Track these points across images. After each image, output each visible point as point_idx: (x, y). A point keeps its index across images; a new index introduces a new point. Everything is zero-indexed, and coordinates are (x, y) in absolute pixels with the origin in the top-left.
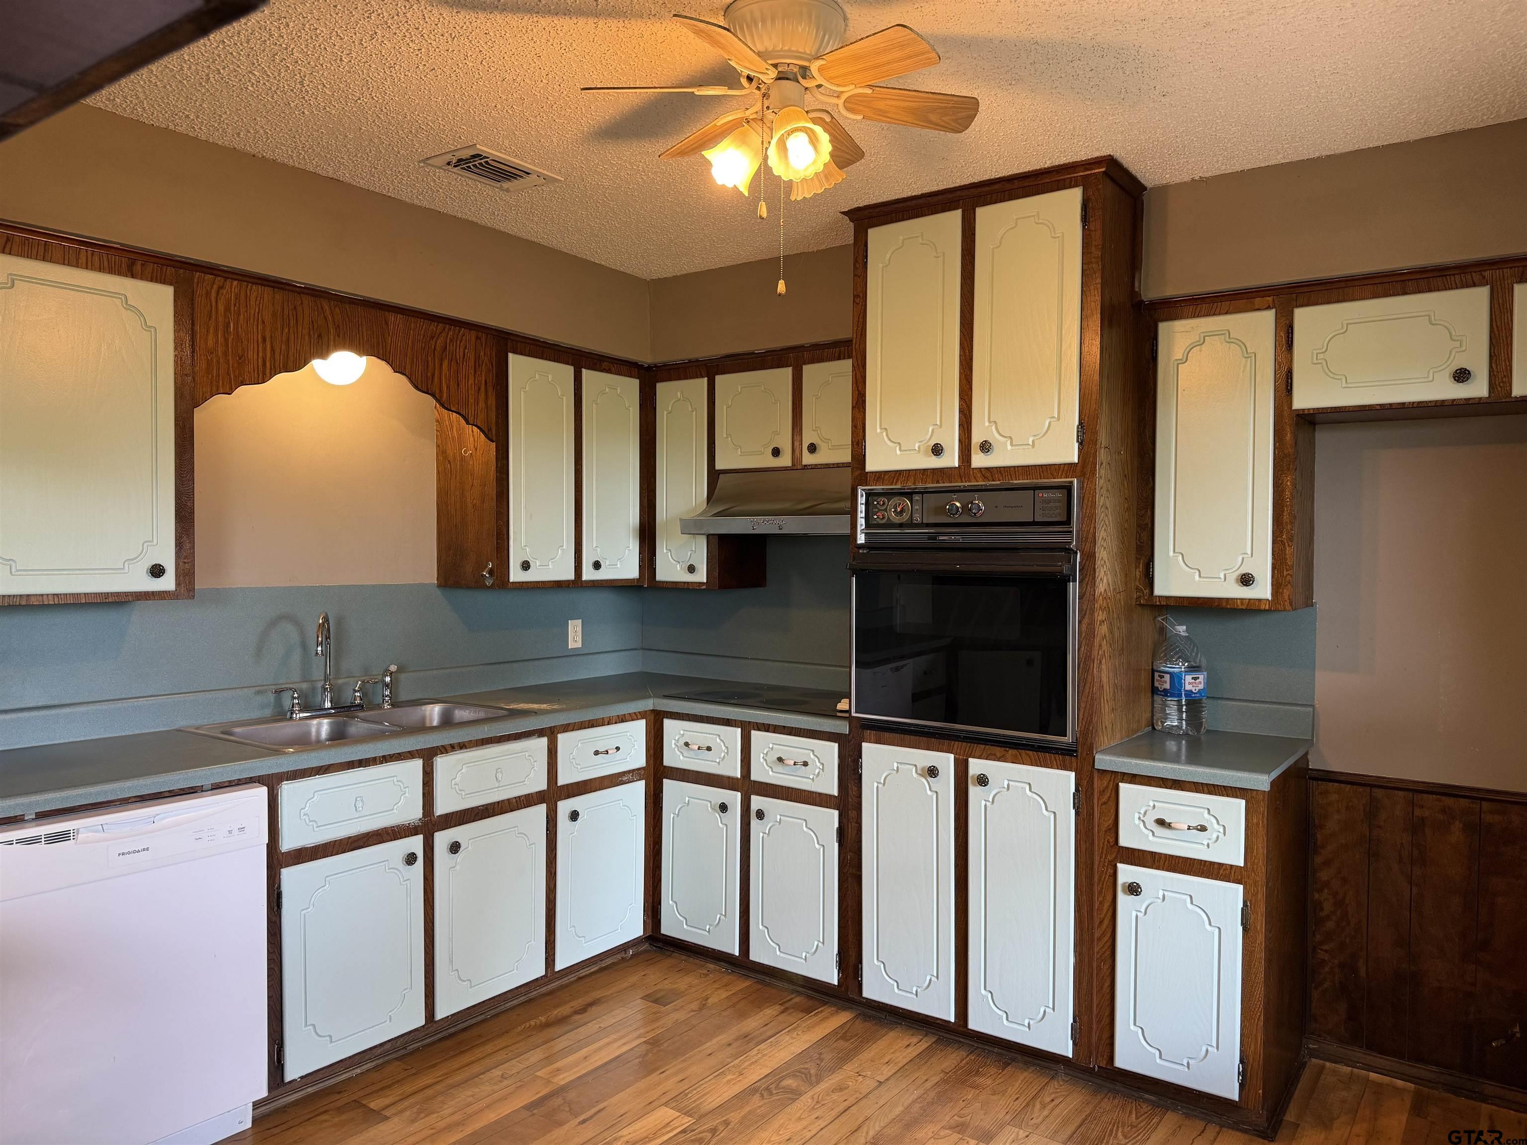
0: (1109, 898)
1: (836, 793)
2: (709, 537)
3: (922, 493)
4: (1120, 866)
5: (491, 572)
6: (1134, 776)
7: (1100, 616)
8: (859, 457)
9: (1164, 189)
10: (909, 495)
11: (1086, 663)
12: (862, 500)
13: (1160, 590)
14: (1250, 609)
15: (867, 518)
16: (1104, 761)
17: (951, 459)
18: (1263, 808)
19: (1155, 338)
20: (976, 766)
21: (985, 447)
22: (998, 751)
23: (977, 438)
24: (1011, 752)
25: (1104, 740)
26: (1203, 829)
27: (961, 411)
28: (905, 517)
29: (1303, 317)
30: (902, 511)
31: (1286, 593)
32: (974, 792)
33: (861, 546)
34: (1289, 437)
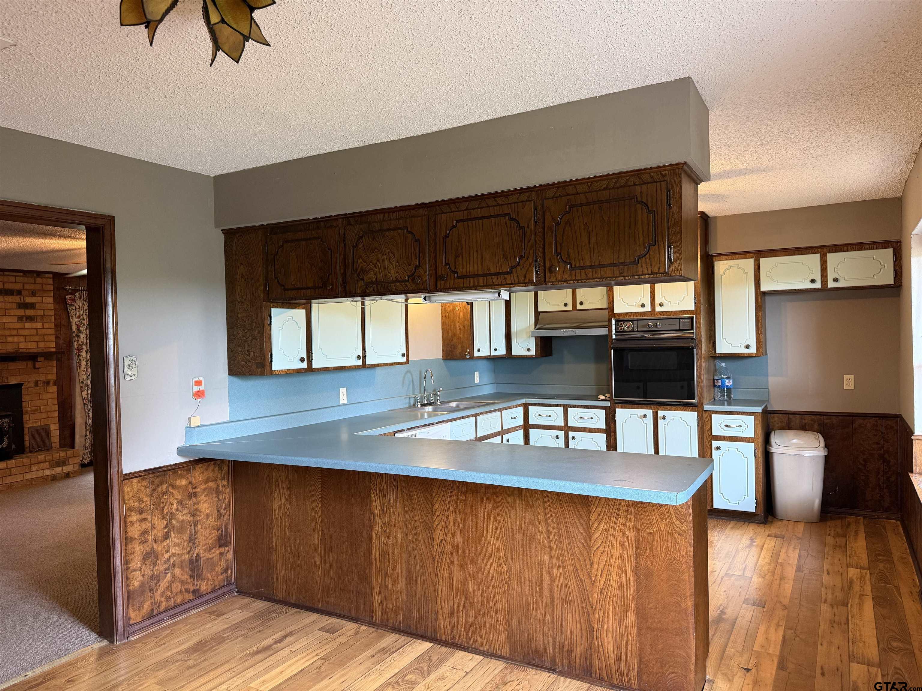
0: (710, 453)
1: (605, 428)
2: (535, 337)
3: (637, 320)
4: (713, 442)
5: (469, 353)
6: (717, 411)
7: (703, 360)
8: (611, 308)
9: (715, 218)
10: (632, 321)
11: (700, 376)
12: (613, 322)
13: (718, 351)
14: (749, 356)
15: (615, 329)
16: (707, 407)
17: (648, 309)
18: (759, 418)
19: (713, 267)
20: (661, 413)
21: (661, 305)
22: (669, 407)
23: (657, 302)
24: (673, 407)
25: (705, 402)
26: (741, 426)
27: (651, 292)
28: (630, 329)
29: (763, 261)
30: (629, 326)
31: (761, 351)
32: (660, 422)
33: (614, 339)
34: (760, 300)
